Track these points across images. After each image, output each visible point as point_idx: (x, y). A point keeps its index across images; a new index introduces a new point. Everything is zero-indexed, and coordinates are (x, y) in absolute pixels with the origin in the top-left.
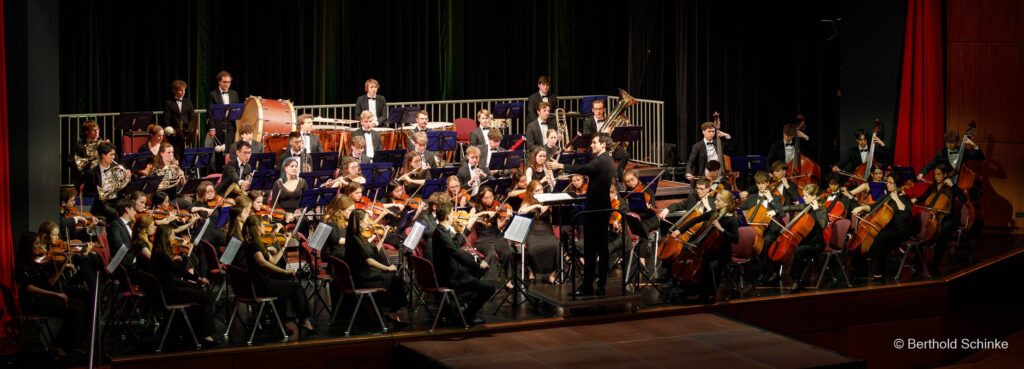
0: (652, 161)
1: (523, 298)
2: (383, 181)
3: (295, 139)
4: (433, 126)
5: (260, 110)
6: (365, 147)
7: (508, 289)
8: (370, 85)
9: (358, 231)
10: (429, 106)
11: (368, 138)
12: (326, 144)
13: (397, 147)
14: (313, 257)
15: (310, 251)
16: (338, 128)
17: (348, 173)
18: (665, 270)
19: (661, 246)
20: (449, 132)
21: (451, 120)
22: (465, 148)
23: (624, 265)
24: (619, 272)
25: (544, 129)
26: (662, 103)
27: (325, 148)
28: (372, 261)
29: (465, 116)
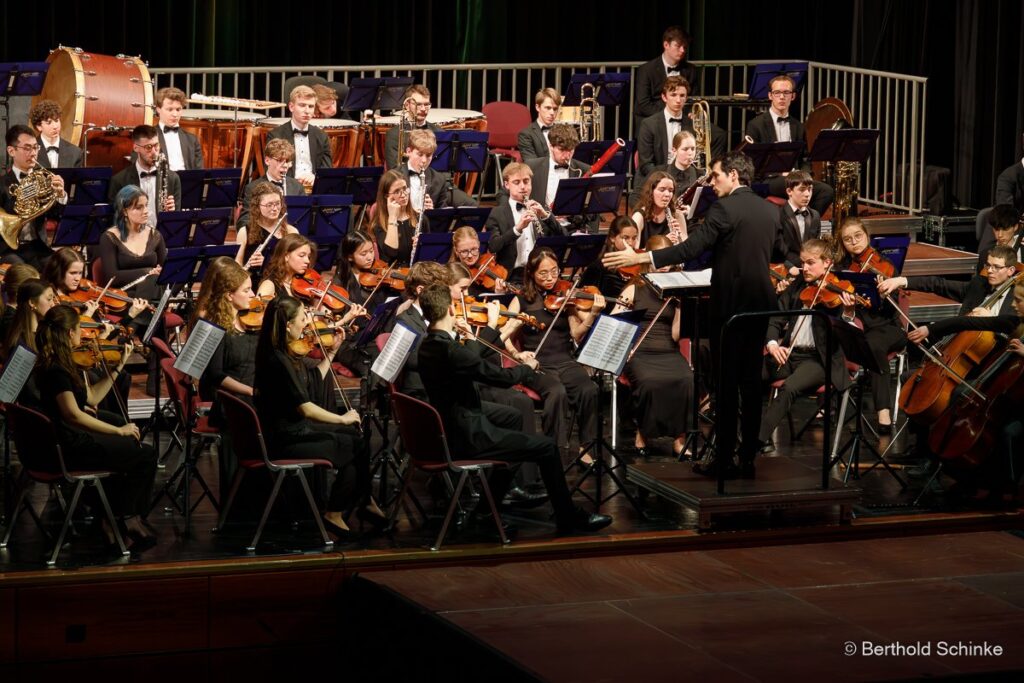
1: (613, 487)
2: (333, 233)
3: (143, 140)
4: (440, 116)
5: (80, 77)
6: (293, 159)
7: (584, 466)
9: (284, 338)
10: (433, 74)
11: (302, 145)
12: (216, 149)
13: (364, 161)
15: (176, 378)
16: (242, 116)
18: (913, 438)
19: (909, 385)
20: (473, 132)
21: (477, 107)
23: (828, 423)
24: (819, 435)
25: (673, 130)
26: (924, 79)
27: (213, 158)
28: (311, 409)
29: (507, 97)
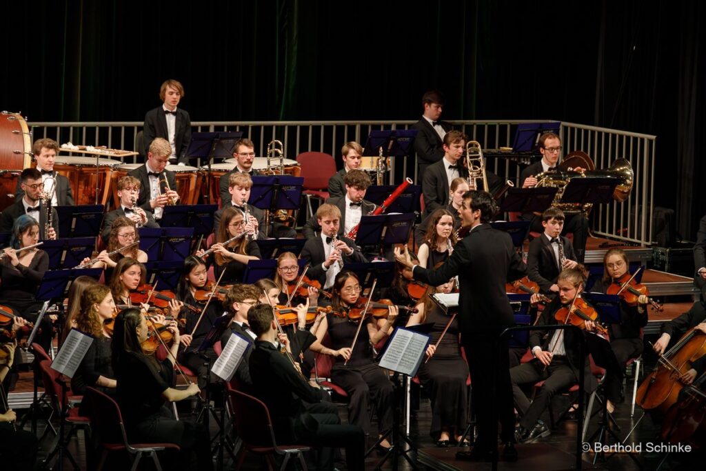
0: (632, 236)
1: (407, 467)
3: (29, 181)
4: (260, 164)
8: (169, 89)
10: (256, 129)
13: (201, 200)
14: (58, 387)
15: (53, 377)
16: (103, 162)
17: (117, 244)
19: (643, 387)
20: (290, 177)
21: (291, 156)
22: (316, 204)
23: (579, 415)
25: (452, 175)
26: (654, 137)
27: (79, 198)
29: (316, 148)
